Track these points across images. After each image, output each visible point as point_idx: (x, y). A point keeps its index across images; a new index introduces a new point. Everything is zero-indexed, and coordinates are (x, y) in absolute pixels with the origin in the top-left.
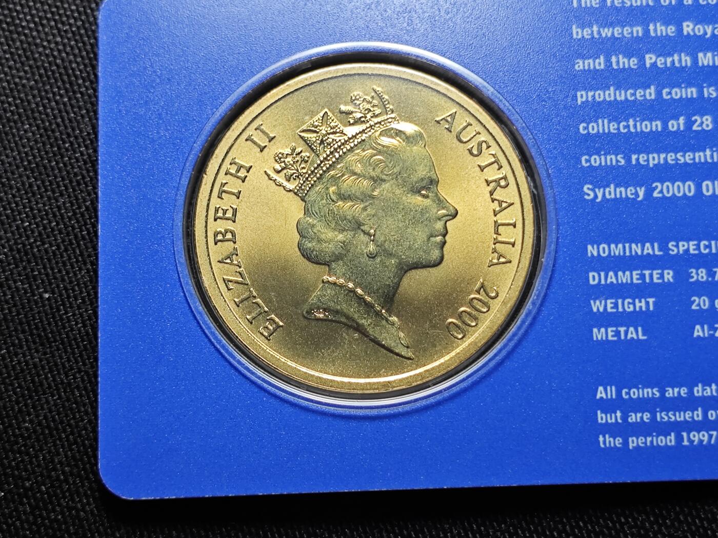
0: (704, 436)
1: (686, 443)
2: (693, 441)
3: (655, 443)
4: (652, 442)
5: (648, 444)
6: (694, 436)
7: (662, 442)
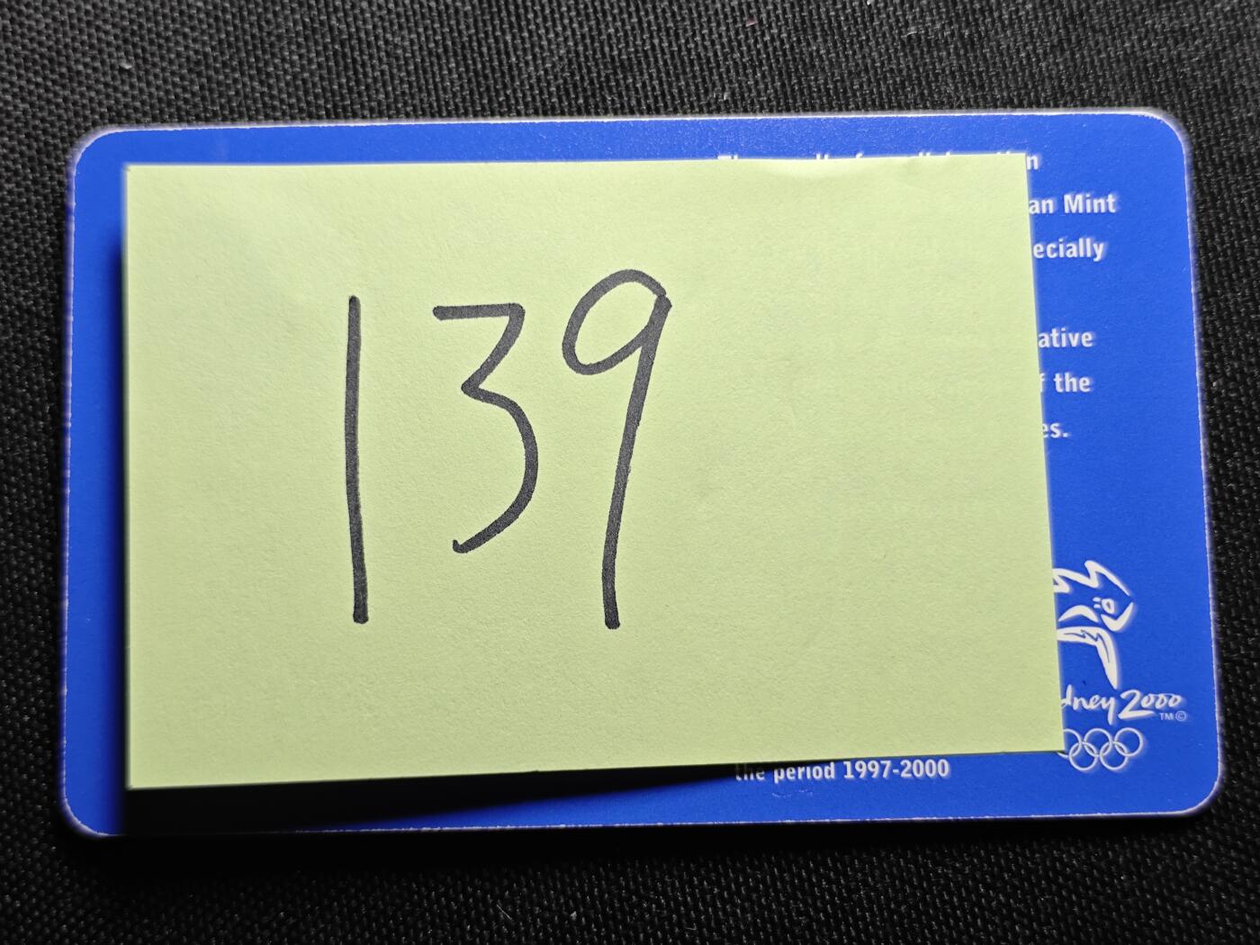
0: (873, 766)
1: (849, 776)
2: (859, 774)
3: (809, 776)
4: (804, 775)
5: (800, 777)
6: (861, 767)
7: (818, 774)
